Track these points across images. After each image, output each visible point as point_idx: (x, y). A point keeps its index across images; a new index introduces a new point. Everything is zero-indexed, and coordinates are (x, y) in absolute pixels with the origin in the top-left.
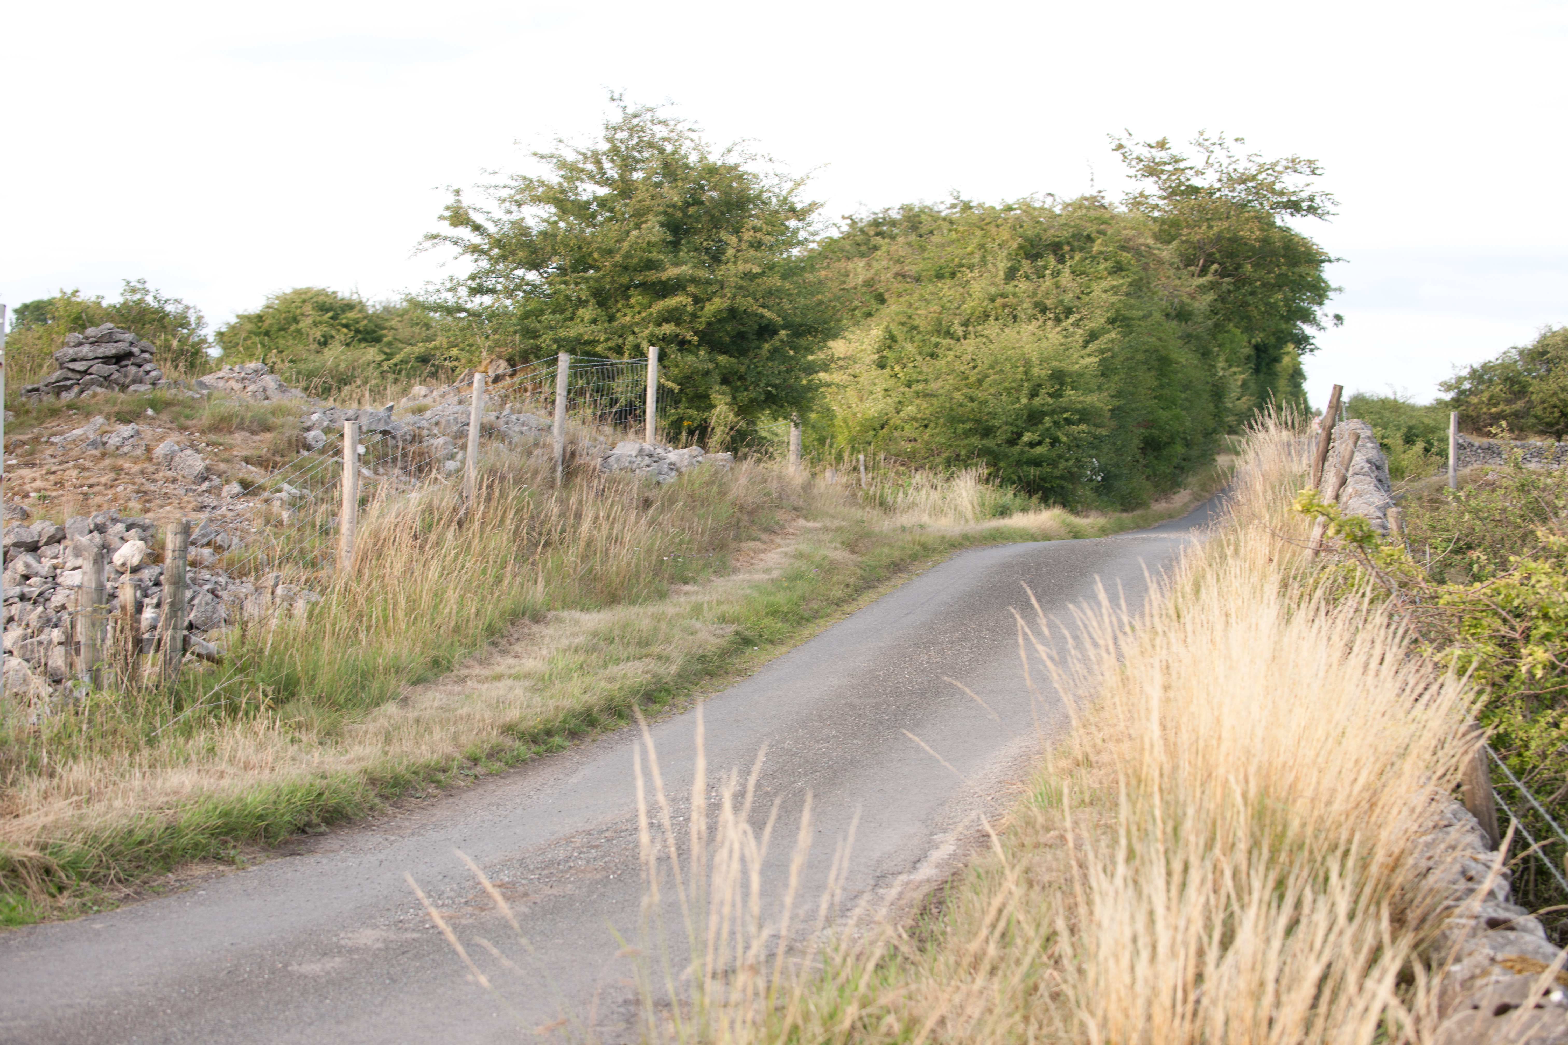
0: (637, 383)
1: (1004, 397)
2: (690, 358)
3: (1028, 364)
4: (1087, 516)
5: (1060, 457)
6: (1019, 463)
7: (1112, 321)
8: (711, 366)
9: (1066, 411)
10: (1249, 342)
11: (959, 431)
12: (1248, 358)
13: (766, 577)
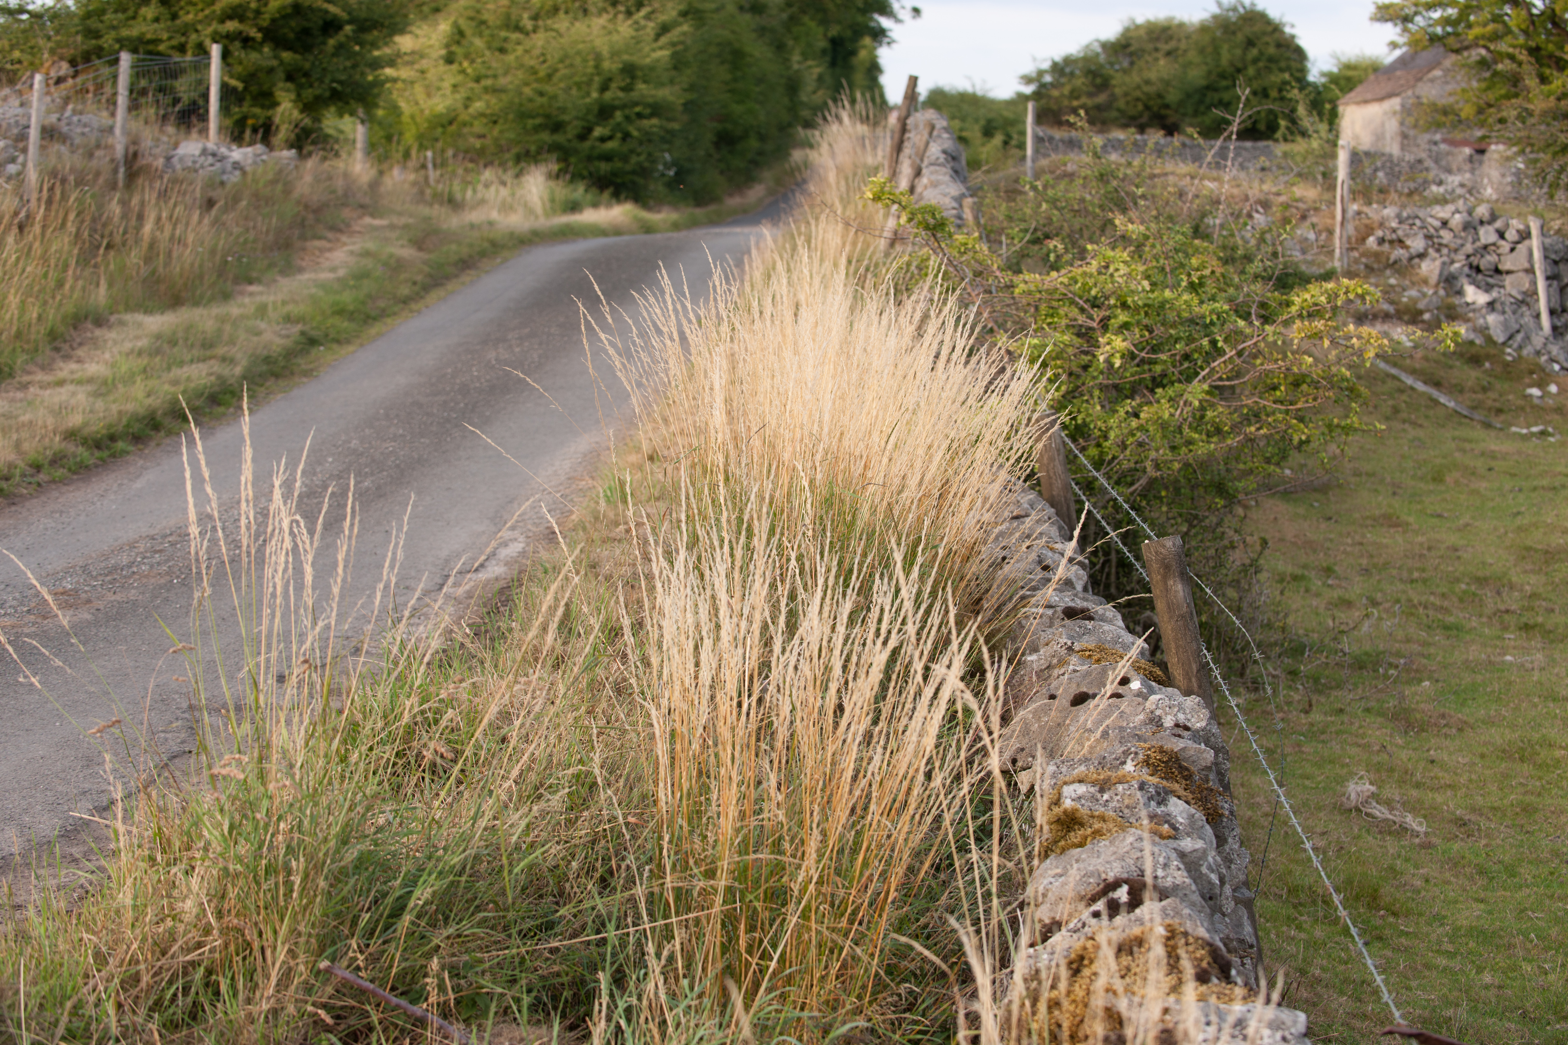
0: (200, 82)
1: (574, 92)
2: (254, 56)
3: (598, 58)
4: (659, 212)
5: (632, 151)
6: (590, 158)
7: (684, 14)
8: (275, 63)
9: (636, 104)
10: (825, 35)
11: (529, 126)
12: (824, 52)
13: (331, 276)
